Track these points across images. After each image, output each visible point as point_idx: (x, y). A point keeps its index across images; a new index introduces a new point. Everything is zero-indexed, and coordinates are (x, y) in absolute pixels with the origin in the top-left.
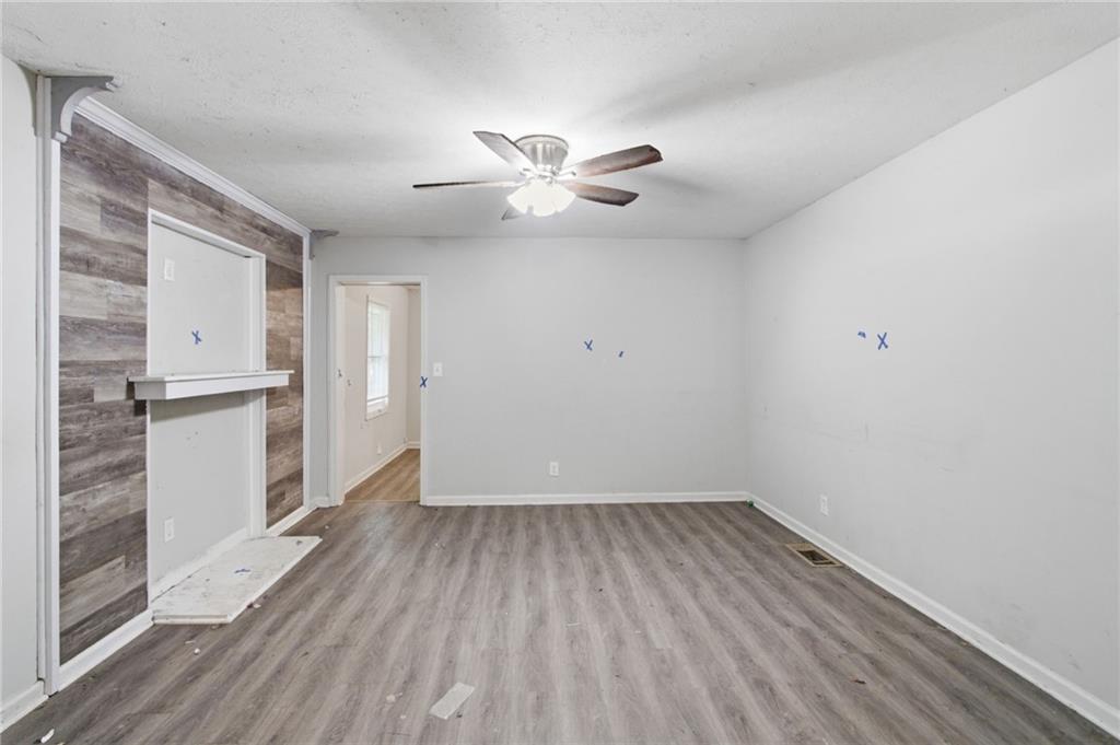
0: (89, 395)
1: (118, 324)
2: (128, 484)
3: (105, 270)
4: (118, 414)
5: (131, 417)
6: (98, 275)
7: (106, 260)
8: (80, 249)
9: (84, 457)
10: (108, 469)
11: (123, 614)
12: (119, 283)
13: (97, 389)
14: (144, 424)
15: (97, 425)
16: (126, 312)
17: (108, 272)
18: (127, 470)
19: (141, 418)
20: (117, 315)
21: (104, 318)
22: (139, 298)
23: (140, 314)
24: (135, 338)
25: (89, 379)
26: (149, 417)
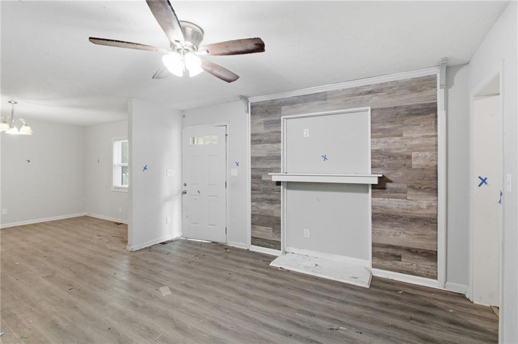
0: (260, 178)
1: (270, 157)
2: (273, 206)
3: (266, 141)
4: (270, 184)
5: (275, 186)
6: (264, 143)
7: (265, 138)
8: (257, 138)
9: (259, 194)
10: (266, 199)
11: (272, 246)
12: (270, 144)
13: (263, 176)
14: (280, 189)
15: (262, 186)
16: (273, 153)
17: (267, 142)
18: (273, 202)
19: (279, 187)
20: (269, 154)
21: (266, 155)
22: (278, 147)
23: (279, 152)
24: (276, 161)
25: (260, 173)
26: (282, 187)
